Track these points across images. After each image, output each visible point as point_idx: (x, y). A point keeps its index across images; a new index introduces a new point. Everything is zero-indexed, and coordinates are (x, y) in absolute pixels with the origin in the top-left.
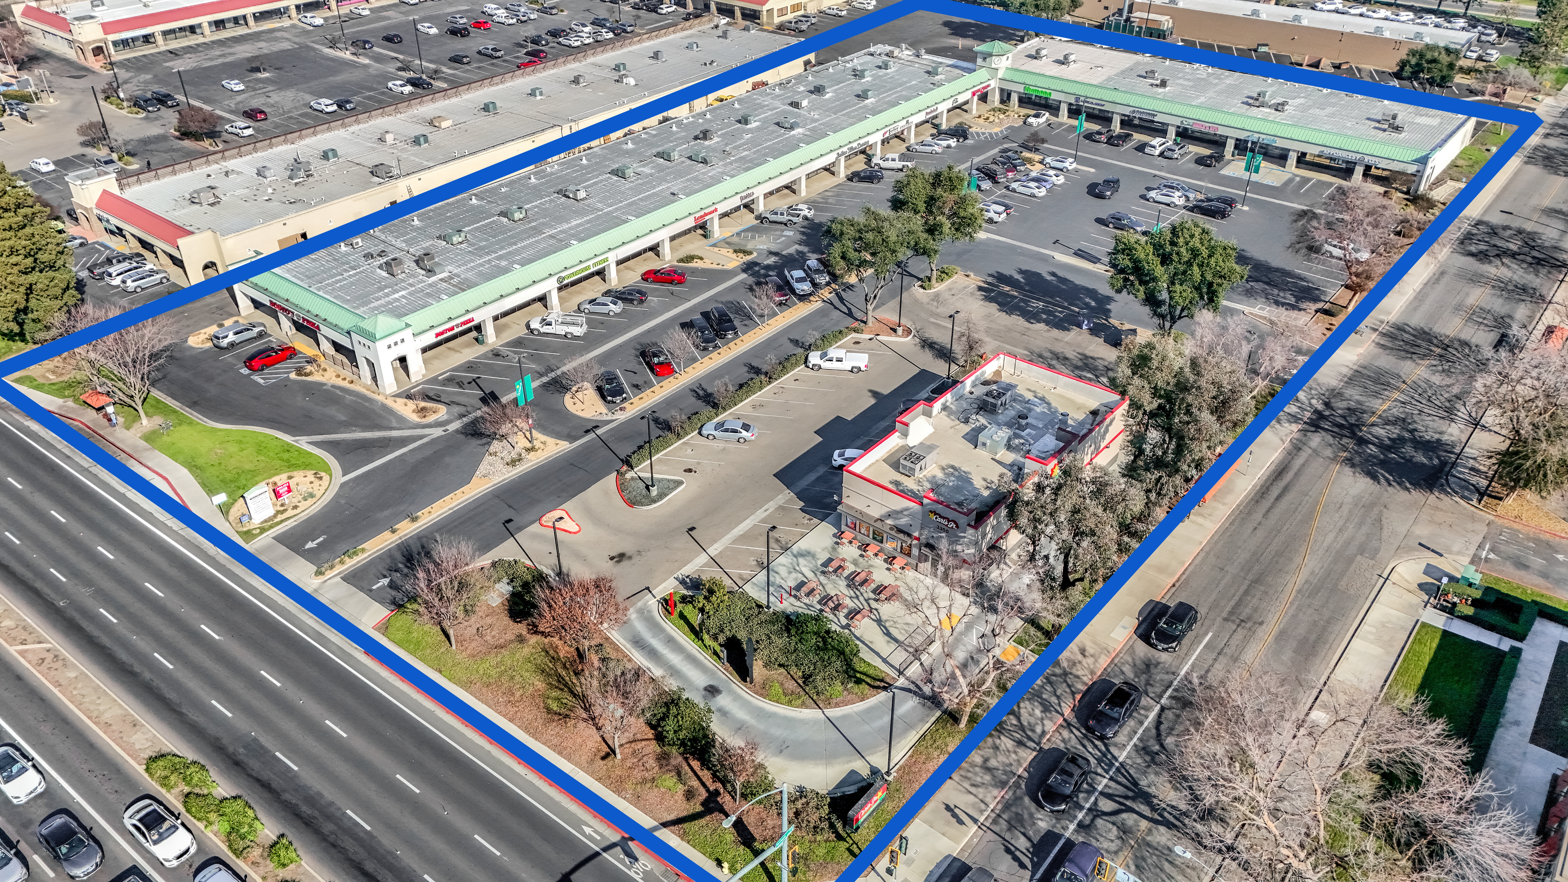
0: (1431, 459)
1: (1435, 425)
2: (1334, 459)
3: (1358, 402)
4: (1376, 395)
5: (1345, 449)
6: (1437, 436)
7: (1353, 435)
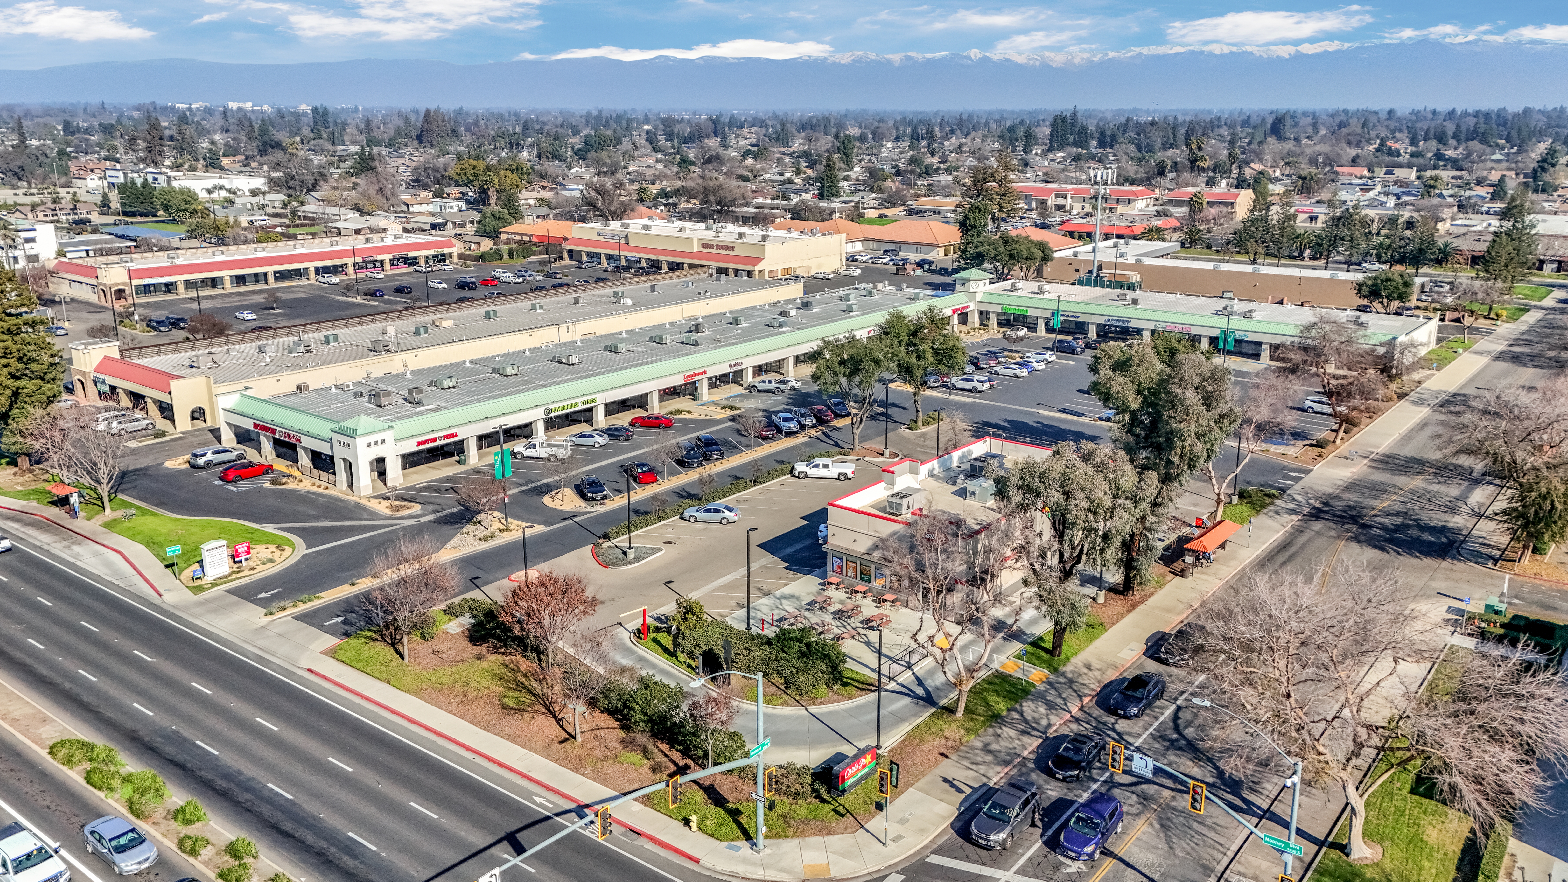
0: (1439, 538)
1: (1438, 517)
2: (1339, 537)
3: (1356, 502)
4: (1375, 497)
5: (1348, 531)
6: (1441, 524)
7: (1355, 522)
